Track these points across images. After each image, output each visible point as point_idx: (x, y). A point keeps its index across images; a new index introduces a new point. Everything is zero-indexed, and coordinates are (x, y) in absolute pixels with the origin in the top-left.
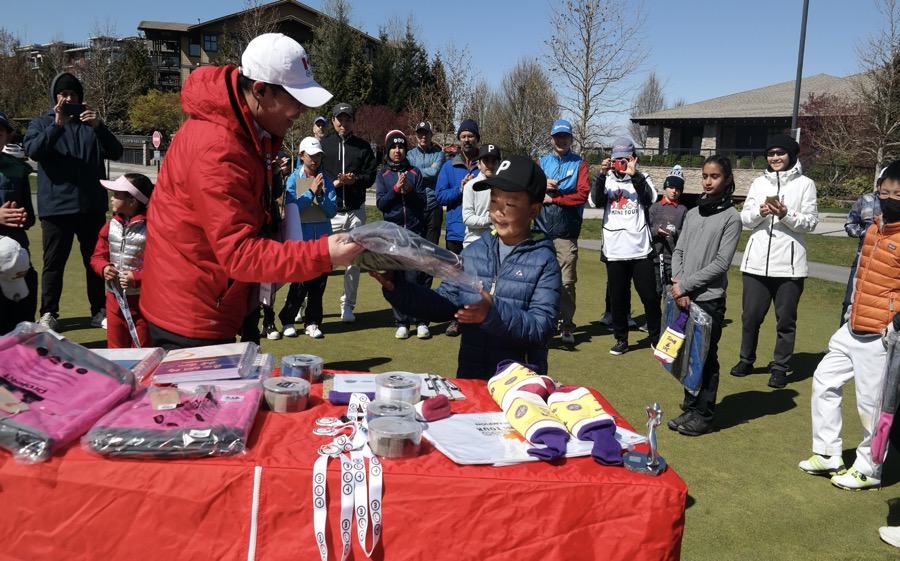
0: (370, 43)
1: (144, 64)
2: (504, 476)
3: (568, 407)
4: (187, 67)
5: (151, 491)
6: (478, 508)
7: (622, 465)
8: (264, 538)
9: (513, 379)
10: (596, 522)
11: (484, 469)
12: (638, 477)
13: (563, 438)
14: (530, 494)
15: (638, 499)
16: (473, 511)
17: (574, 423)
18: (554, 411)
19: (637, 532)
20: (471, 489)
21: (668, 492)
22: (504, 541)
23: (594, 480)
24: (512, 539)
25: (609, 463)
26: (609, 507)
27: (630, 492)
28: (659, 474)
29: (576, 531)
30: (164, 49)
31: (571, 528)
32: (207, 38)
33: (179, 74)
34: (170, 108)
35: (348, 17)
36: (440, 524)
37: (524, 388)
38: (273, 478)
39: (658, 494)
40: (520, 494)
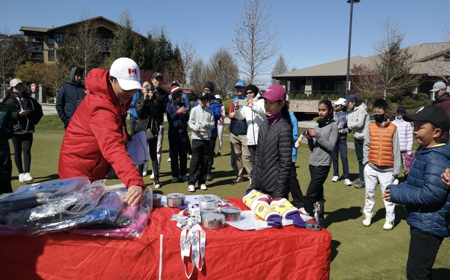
0: (143, 39)
1: (24, 49)
2: (261, 234)
3: (280, 206)
4: (46, 50)
5: (118, 247)
6: (250, 248)
7: (305, 228)
8: (165, 263)
9: (254, 197)
10: (296, 250)
11: (253, 232)
12: (313, 232)
13: (280, 218)
14: (270, 240)
15: (313, 240)
16: (249, 248)
17: (283, 212)
18: (274, 208)
19: (313, 253)
20: (248, 239)
21: (324, 237)
22: (261, 259)
23: (296, 234)
24: (264, 258)
25: (300, 227)
26: (302, 244)
27: (309, 238)
28: (320, 230)
29: (289, 254)
30: (34, 40)
31: (287, 253)
32: (57, 35)
33: (42, 54)
34: (38, 71)
35: (131, 26)
36: (236, 254)
37: (260, 199)
38: (168, 239)
39: (321, 237)
40: (267, 240)
